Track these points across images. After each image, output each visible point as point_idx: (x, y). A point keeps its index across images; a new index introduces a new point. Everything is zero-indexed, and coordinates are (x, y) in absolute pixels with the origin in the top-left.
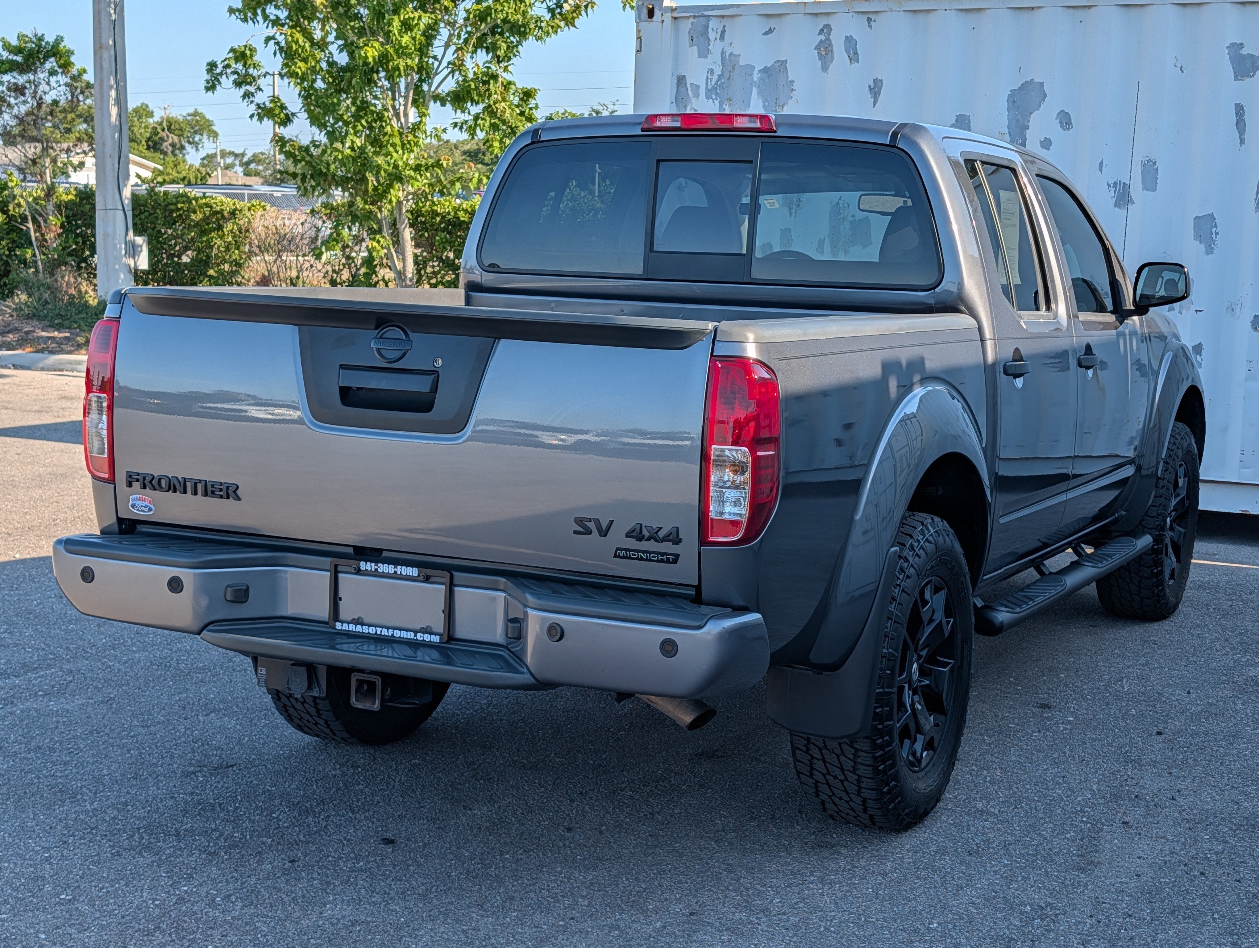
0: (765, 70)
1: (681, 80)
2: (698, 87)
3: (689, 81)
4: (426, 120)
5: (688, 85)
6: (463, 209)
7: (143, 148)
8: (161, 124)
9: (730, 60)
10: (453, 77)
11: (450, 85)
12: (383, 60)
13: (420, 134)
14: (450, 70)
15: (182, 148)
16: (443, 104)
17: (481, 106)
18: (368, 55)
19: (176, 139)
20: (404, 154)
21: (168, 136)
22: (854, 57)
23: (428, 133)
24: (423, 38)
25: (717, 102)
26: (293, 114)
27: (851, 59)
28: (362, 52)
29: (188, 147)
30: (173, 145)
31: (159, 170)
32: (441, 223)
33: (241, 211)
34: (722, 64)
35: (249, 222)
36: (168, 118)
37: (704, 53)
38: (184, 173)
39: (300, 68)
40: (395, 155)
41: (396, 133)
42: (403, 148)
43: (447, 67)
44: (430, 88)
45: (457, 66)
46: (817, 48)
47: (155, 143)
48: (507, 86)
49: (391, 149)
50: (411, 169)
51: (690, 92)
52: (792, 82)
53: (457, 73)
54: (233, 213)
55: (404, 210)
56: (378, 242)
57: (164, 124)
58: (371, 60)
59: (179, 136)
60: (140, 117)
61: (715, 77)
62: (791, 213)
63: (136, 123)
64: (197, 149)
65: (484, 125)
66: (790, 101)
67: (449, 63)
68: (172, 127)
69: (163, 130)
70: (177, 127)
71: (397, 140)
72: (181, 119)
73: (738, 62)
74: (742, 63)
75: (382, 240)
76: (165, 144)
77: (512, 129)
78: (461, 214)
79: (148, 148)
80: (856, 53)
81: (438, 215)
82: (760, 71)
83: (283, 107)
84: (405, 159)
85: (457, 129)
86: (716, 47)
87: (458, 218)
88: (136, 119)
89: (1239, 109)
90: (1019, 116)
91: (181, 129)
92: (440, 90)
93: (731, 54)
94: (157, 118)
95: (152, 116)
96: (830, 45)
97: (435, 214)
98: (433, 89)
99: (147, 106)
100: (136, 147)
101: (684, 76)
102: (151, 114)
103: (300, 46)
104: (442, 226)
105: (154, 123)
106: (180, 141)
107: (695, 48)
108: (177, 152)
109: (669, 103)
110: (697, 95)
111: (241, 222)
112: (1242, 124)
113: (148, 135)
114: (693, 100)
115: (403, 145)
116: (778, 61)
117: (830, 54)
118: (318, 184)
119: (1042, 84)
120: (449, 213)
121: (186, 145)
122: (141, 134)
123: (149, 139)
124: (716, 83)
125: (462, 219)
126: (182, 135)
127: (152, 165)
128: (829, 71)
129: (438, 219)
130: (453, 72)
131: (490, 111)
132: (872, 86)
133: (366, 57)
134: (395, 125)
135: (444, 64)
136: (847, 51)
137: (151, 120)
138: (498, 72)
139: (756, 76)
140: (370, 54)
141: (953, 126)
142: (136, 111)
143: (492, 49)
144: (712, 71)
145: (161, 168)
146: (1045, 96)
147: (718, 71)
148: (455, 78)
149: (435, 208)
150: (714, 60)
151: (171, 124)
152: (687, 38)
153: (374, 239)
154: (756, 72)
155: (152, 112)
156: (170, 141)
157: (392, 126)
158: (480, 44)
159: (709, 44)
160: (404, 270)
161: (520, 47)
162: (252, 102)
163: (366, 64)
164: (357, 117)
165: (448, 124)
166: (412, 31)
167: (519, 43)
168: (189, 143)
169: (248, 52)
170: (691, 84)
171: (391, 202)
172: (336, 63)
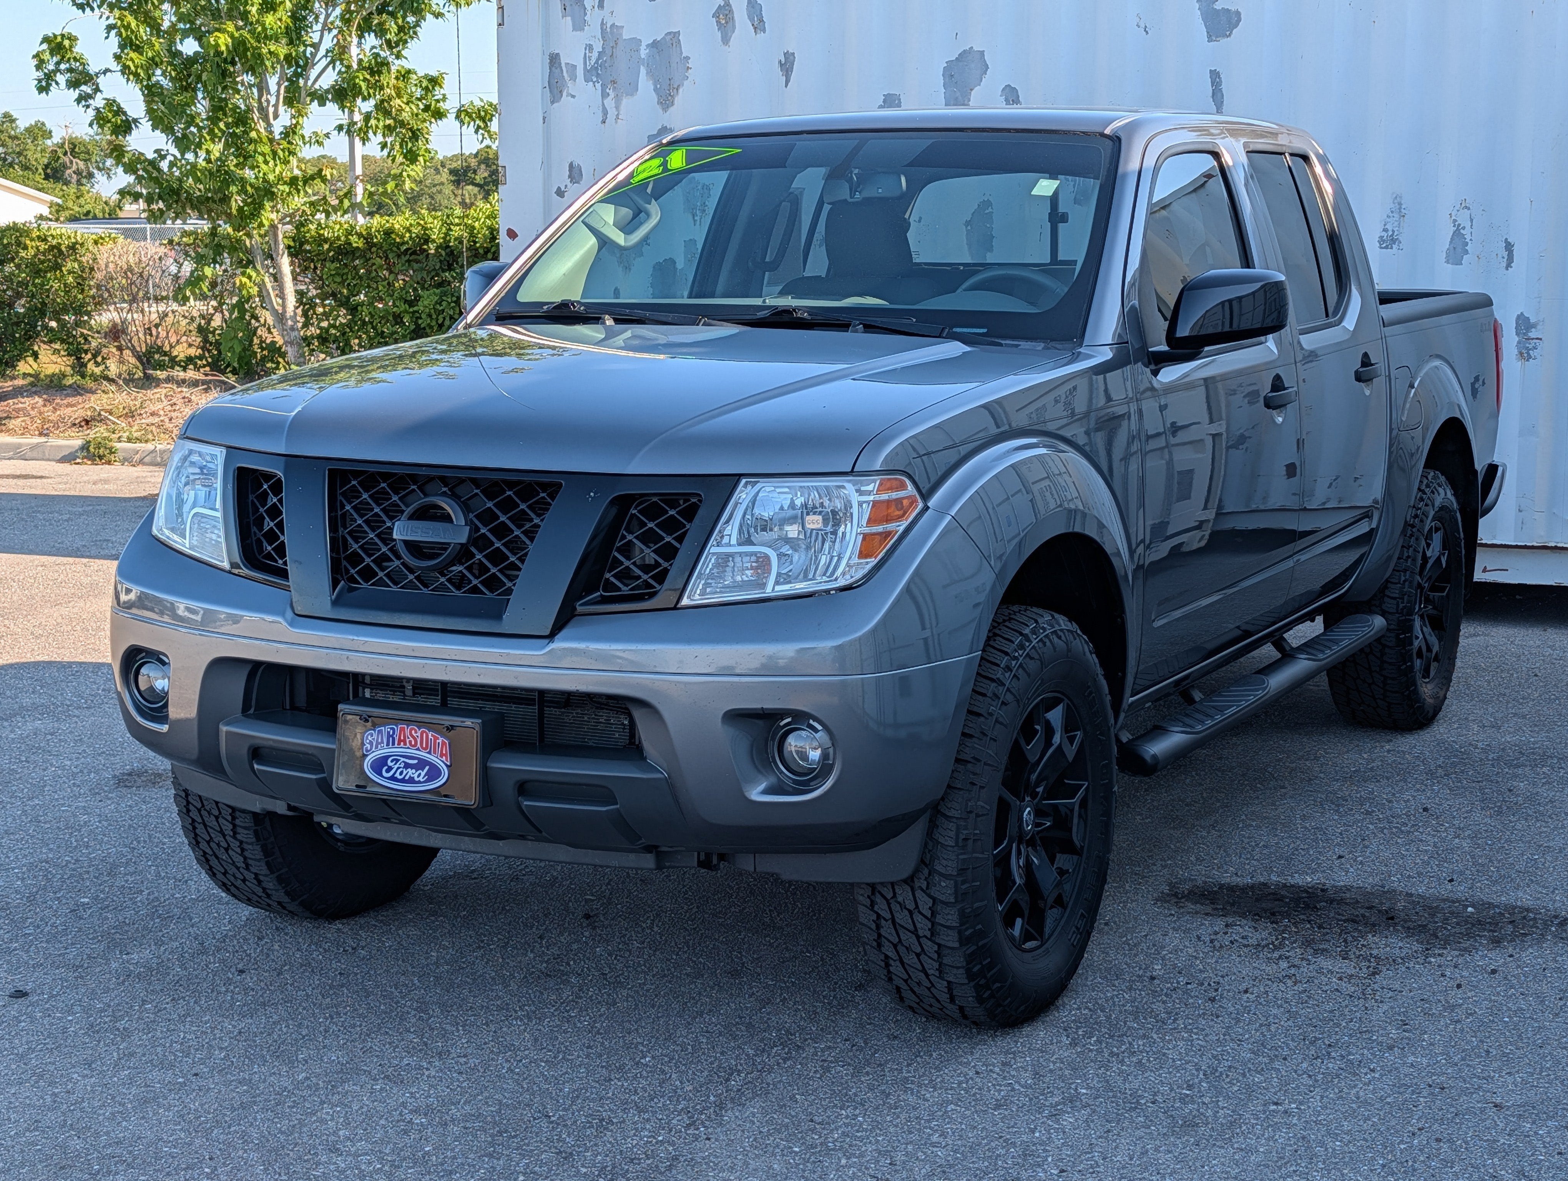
0: (655, 45)
1: (554, 59)
2: (575, 67)
3: (564, 60)
4: (304, 121)
5: (563, 65)
6: (356, 233)
7: (39, 178)
8: (62, 146)
9: (612, 33)
10: (334, 68)
11: (329, 79)
12: (239, 47)
13: (297, 140)
14: (329, 59)
15: (91, 176)
16: (322, 104)
17: (372, 102)
18: (220, 42)
19: (81, 165)
20: (276, 165)
21: (71, 162)
22: (759, 25)
23: (307, 139)
24: (289, 21)
25: (598, 86)
26: (135, 121)
27: (755, 28)
28: (212, 40)
29: (99, 176)
30: (78, 172)
31: (58, 205)
32: (329, 250)
33: (82, 245)
34: (603, 37)
35: (95, 260)
36: (71, 138)
37: (579, 25)
38: (88, 207)
39: (132, 60)
40: (263, 166)
41: (265, 140)
42: (274, 159)
43: (326, 56)
44: (306, 83)
45: (339, 53)
46: (716, 15)
47: (55, 170)
48: (405, 75)
49: (260, 159)
50: (285, 183)
51: (565, 74)
52: (687, 58)
53: (338, 63)
54: (73, 248)
55: (280, 236)
56: (250, 277)
57: (66, 146)
58: (223, 48)
59: (85, 161)
60: (35, 139)
61: (595, 55)
62: (695, 221)
63: (30, 146)
64: (109, 177)
65: (377, 127)
66: (685, 83)
67: (328, 51)
68: (77, 150)
69: (65, 154)
70: (83, 149)
71: (266, 149)
72: (87, 139)
73: (621, 35)
74: (626, 36)
75: (254, 274)
76: (68, 172)
77: (413, 132)
78: (354, 239)
79: (47, 177)
80: (761, 21)
81: (326, 240)
82: (648, 46)
83: (120, 111)
84: (277, 172)
85: (342, 134)
86: (594, 17)
87: (350, 244)
88: (29, 141)
89: (1215, 77)
90: (958, 94)
91: (88, 153)
92: (317, 86)
93: (613, 25)
94: (56, 139)
95: (50, 137)
96: (731, 11)
97: (323, 240)
98: (310, 83)
99: (43, 124)
100: (31, 176)
101: (558, 54)
102: (49, 134)
103: (132, 32)
104: (331, 254)
105: (54, 145)
106: (88, 167)
107: (569, 18)
108: (84, 181)
109: (540, 87)
110: (574, 78)
111: (84, 259)
112: (1219, 95)
113: (46, 161)
114: (570, 84)
115: (275, 153)
116: (670, 33)
117: (730, 24)
118: (169, 208)
119: (982, 53)
120: (338, 238)
121: (95, 171)
122: (36, 160)
123: (47, 166)
124: (597, 62)
125: (355, 245)
126: (89, 160)
127: (49, 198)
128: (731, 43)
129: (326, 246)
130: (333, 62)
131: (383, 108)
132: (783, 61)
133: (217, 45)
134: (262, 130)
135: (322, 52)
136: (751, 19)
137: (49, 142)
138: (390, 60)
139: (644, 52)
140: (221, 42)
141: (880, 107)
142: (28, 130)
143: (381, 32)
144: (590, 47)
145: (60, 201)
146: (987, 67)
147: (598, 47)
148: (337, 70)
149: (322, 232)
150: (592, 34)
151: (75, 146)
152: (559, 7)
153: (243, 274)
154: (643, 47)
155: (50, 132)
156: (74, 167)
157: (258, 131)
158: (365, 28)
159: (585, 14)
160: (284, 311)
161: (418, 29)
162: (88, 107)
163: (218, 53)
164: (214, 120)
165: (330, 127)
166: (275, 10)
167: (417, 24)
168: (99, 169)
169: (66, 43)
170: (567, 64)
171: (261, 225)
172: (181, 53)
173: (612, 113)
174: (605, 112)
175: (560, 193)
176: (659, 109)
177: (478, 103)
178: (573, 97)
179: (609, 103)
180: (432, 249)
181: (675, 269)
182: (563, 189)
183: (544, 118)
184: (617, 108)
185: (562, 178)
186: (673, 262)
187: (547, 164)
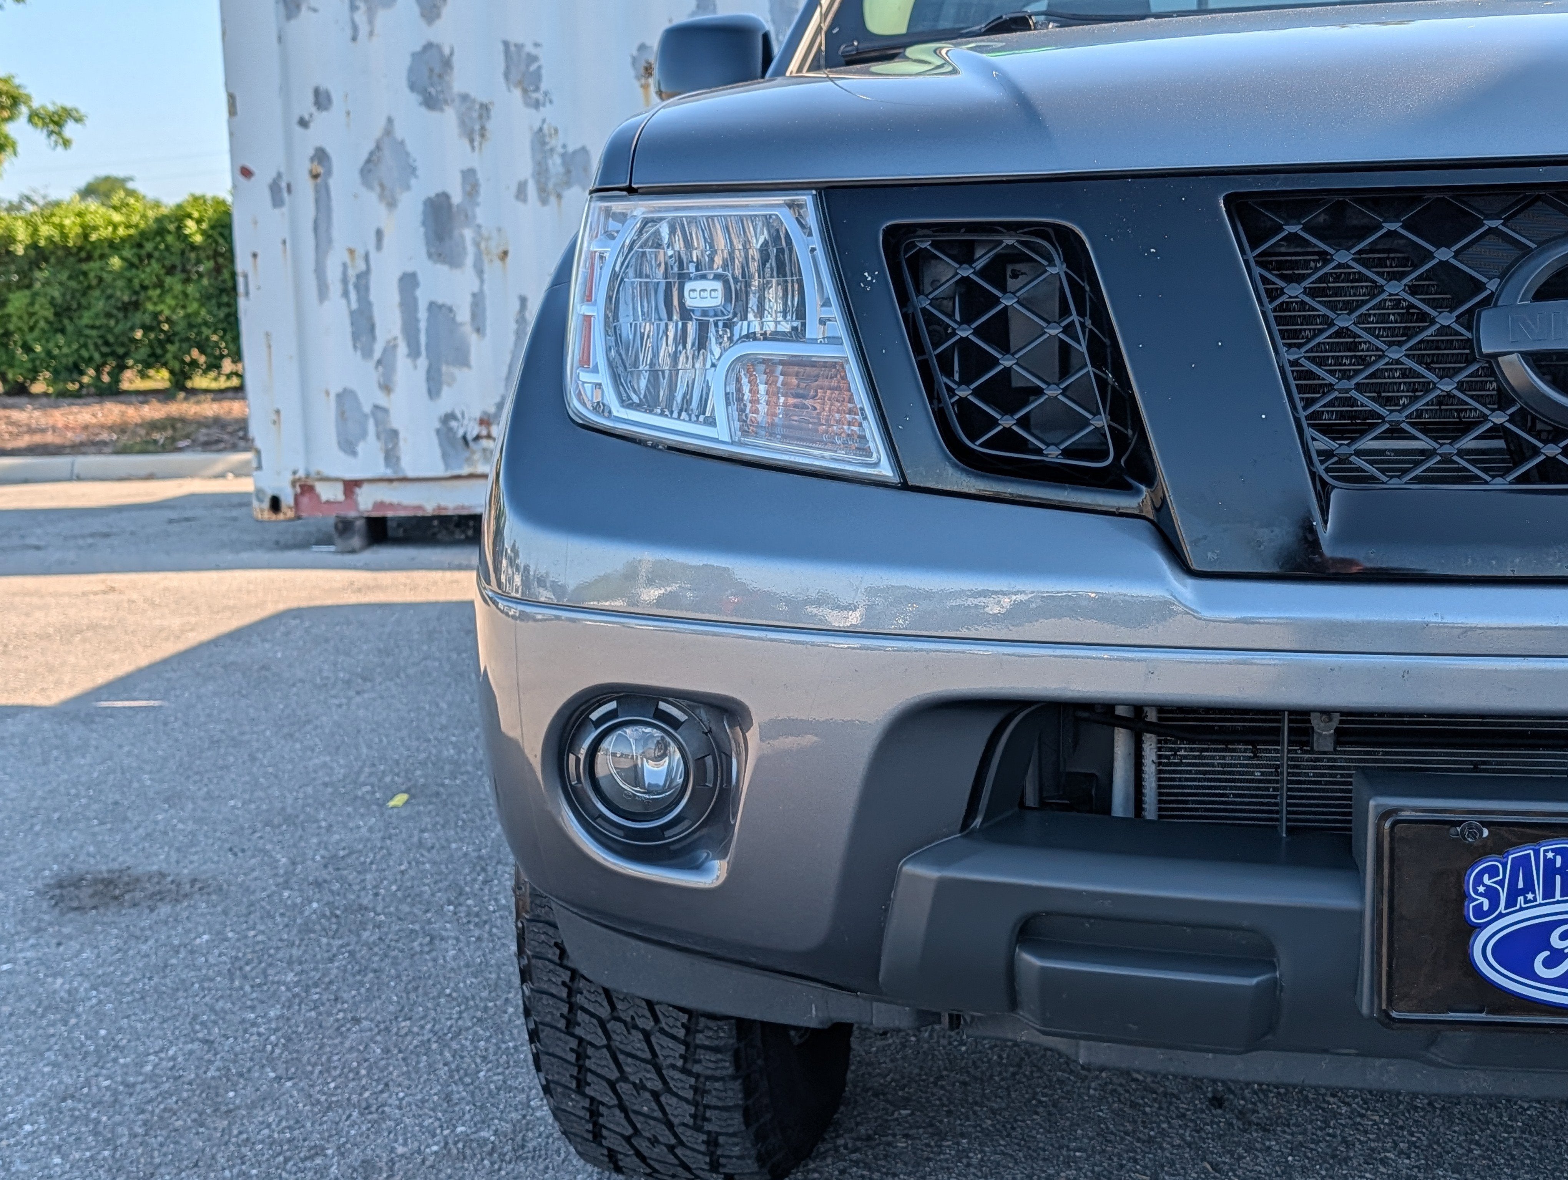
173: (363, 29)
174: (355, 28)
175: (303, 123)
176: (423, 23)
177: (51, 108)
178: (315, 10)
179: (360, 17)
180: (20, 250)
181: (450, 206)
182: (307, 117)
183: (280, 39)
184: (371, 22)
185: (305, 105)
186: (445, 196)
187: (285, 90)
